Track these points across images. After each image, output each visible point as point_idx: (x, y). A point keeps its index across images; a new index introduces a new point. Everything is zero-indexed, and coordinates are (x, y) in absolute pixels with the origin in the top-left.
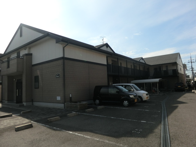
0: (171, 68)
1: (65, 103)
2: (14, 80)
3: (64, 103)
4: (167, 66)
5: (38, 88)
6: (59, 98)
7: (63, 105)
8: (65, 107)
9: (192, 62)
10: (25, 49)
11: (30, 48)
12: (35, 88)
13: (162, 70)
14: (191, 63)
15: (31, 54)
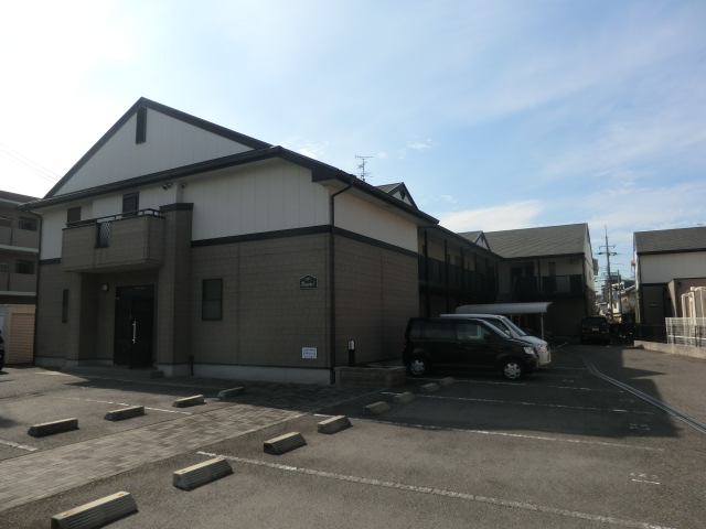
0: (564, 272)
1: (336, 369)
2: (105, 288)
3: (332, 369)
4: (553, 263)
5: (221, 319)
6: (310, 353)
7: (327, 374)
8: (333, 379)
9: (608, 254)
10: (165, 188)
11: (183, 186)
12: (203, 319)
13: (536, 275)
14: (606, 255)
15: (190, 207)
